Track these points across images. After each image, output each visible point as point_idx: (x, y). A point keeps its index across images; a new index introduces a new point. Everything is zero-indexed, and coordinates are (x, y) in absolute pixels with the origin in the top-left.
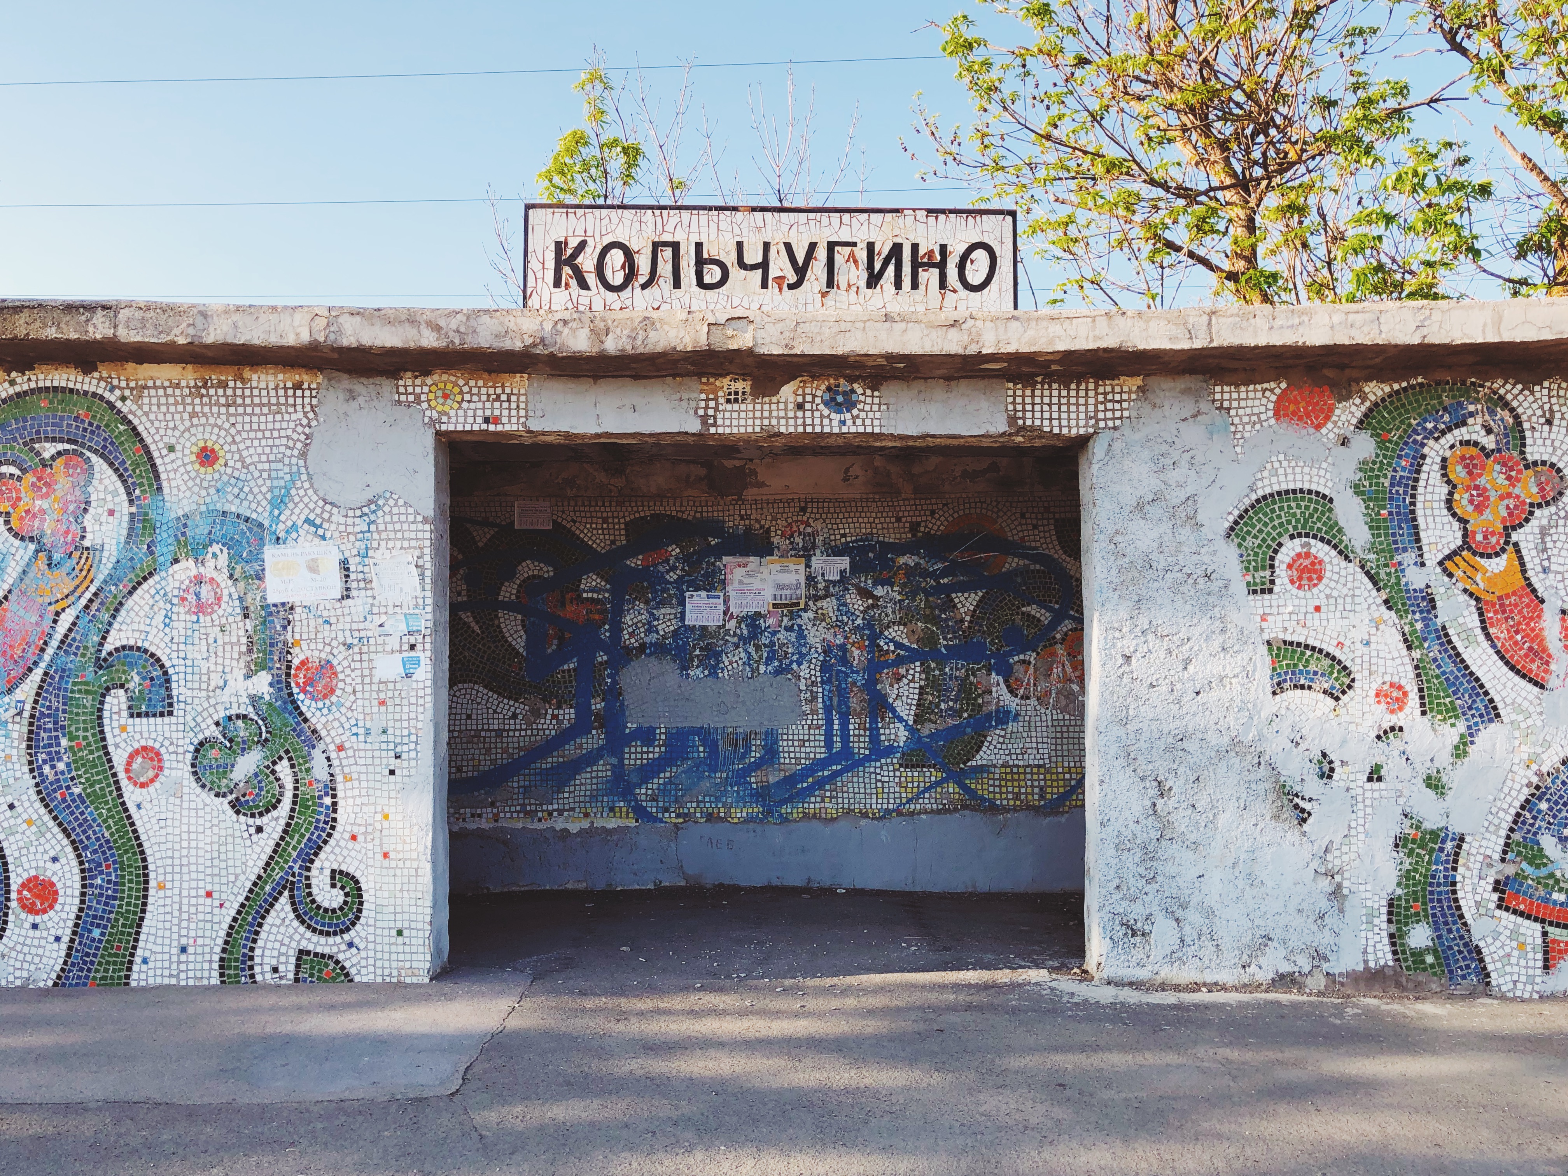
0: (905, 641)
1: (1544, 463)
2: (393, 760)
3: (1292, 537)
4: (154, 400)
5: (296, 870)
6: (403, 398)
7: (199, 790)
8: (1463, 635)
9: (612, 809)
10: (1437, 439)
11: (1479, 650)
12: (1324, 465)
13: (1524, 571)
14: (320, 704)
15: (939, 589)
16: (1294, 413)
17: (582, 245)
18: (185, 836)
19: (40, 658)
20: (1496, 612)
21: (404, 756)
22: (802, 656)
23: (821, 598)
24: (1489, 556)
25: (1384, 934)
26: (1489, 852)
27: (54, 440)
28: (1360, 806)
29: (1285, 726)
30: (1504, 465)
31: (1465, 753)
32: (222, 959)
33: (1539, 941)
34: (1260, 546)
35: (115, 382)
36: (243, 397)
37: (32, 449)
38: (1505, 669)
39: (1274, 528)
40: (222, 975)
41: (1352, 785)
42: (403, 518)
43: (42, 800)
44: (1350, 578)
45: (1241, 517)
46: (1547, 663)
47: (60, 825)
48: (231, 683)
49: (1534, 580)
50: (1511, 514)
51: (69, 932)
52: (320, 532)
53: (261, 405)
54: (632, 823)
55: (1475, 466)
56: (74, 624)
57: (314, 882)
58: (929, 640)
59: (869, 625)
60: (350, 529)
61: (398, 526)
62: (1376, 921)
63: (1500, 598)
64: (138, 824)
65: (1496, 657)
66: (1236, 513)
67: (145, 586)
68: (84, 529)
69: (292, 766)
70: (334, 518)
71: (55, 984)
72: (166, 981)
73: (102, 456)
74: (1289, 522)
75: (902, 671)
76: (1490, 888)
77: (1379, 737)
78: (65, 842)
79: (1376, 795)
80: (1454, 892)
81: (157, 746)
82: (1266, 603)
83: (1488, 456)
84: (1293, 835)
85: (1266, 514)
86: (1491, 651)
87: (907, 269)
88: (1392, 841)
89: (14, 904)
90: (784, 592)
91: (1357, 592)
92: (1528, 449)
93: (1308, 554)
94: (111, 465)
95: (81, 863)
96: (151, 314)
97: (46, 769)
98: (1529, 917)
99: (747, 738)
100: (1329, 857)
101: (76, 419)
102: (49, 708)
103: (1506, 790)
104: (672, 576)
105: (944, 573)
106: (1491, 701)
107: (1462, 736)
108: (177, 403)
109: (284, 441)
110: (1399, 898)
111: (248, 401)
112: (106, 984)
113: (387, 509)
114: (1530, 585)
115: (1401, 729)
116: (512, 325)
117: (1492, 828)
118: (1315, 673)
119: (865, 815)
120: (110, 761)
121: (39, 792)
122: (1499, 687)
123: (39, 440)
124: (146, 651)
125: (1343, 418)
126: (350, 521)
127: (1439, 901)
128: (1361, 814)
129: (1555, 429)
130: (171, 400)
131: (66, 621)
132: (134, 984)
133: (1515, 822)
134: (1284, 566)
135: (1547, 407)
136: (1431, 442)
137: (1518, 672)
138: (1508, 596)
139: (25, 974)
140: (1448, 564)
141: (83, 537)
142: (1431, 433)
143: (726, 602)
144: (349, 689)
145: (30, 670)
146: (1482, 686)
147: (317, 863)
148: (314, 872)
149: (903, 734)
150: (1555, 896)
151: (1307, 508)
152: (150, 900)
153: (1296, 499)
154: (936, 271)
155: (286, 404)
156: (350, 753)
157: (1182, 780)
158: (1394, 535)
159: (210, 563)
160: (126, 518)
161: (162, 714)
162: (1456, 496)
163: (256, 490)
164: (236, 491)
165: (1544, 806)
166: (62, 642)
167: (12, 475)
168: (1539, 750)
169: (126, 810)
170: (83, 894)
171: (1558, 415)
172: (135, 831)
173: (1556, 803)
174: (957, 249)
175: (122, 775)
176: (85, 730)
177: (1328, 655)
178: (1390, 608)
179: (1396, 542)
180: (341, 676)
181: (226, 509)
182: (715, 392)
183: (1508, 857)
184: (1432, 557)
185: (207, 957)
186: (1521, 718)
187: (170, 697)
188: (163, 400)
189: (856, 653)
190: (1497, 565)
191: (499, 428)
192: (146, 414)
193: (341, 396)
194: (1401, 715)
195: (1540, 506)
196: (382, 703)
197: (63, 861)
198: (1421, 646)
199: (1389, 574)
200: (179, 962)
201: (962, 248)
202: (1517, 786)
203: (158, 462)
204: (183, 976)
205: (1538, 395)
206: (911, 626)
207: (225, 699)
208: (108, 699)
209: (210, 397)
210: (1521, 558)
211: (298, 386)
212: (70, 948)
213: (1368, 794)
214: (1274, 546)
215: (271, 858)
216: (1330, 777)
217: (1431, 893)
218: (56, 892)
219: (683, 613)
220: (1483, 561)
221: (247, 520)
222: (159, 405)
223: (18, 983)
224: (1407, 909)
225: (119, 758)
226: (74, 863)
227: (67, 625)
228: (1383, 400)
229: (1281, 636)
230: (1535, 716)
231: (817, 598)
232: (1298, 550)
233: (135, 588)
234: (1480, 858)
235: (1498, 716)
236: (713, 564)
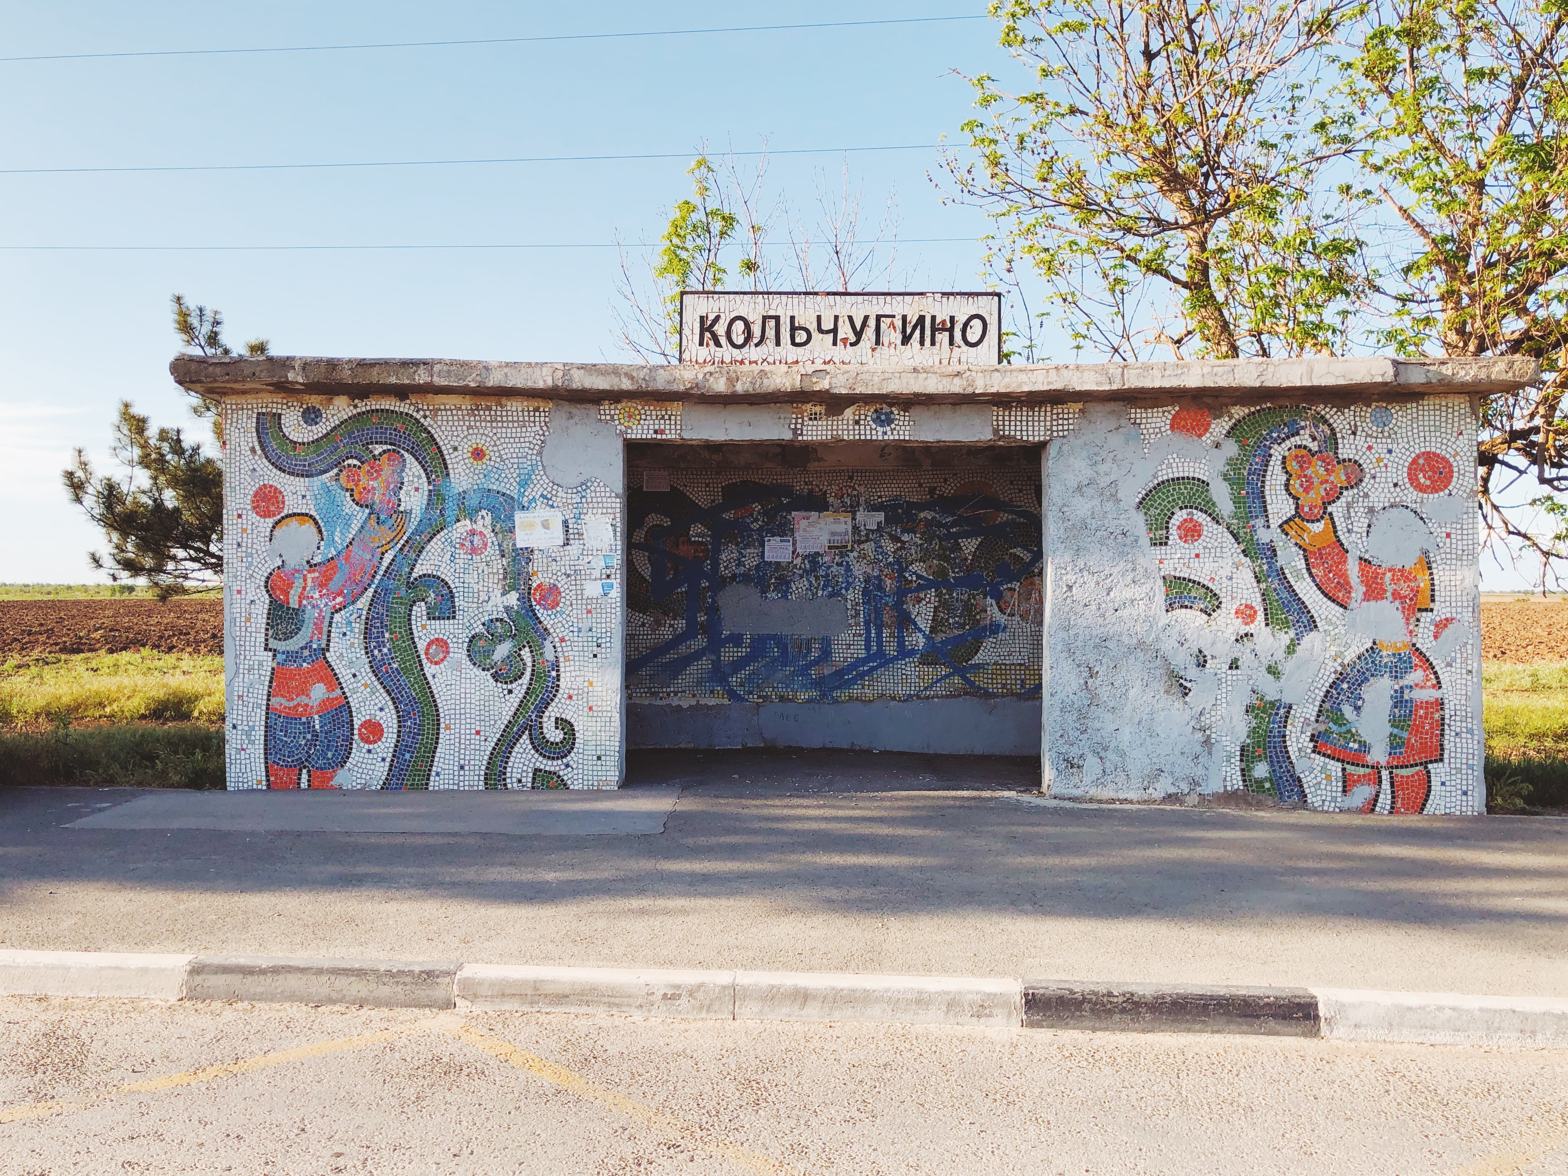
0: (924, 574)
1: (1350, 460)
2: (595, 648)
3: (1181, 508)
4: (445, 418)
5: (533, 717)
6: (603, 417)
7: (472, 666)
8: (1294, 574)
9: (712, 692)
10: (1279, 444)
11: (1305, 584)
12: (1204, 461)
13: (1335, 532)
14: (550, 612)
15: (950, 536)
16: (1184, 427)
17: (717, 318)
18: (463, 695)
19: (372, 582)
20: (1316, 559)
21: (603, 645)
22: (849, 584)
23: (863, 542)
24: (1313, 522)
25: (1238, 768)
26: (1308, 716)
27: (381, 443)
28: (1224, 685)
29: (1174, 633)
30: (1324, 461)
31: (1294, 651)
32: (486, 774)
33: (1340, 774)
34: (1159, 514)
35: (420, 406)
36: (501, 416)
37: (367, 449)
38: (1321, 596)
39: (1169, 502)
40: (486, 784)
41: (1219, 672)
42: (603, 494)
43: (374, 671)
44: (1220, 535)
45: (1147, 495)
46: (1349, 592)
47: (384, 687)
48: (493, 598)
49: (1342, 537)
50: (1327, 494)
51: (390, 755)
52: (550, 503)
53: (513, 421)
54: (726, 702)
55: (1304, 462)
56: (393, 560)
57: (545, 725)
58: (941, 573)
59: (898, 562)
60: (569, 501)
61: (599, 500)
62: (1233, 760)
63: (1319, 549)
64: (433, 687)
65: (1315, 588)
66: (1144, 492)
67: (438, 536)
68: (400, 500)
69: (532, 652)
70: (559, 494)
71: (382, 788)
72: (451, 787)
73: (411, 453)
74: (1179, 498)
75: (922, 595)
76: (1308, 739)
77: (1237, 640)
78: (388, 698)
79: (1235, 678)
80: (1285, 742)
81: (445, 638)
82: (1163, 552)
83: (1313, 455)
84: (1179, 704)
85: (1163, 493)
86: (1312, 584)
87: (928, 332)
88: (1244, 708)
89: (356, 737)
90: (836, 538)
91: (1224, 545)
92: (1340, 451)
93: (1191, 520)
94: (417, 459)
95: (398, 712)
96: (454, 368)
97: (376, 652)
98: (1333, 759)
99: (809, 642)
100: (1203, 718)
101: (395, 430)
102: (378, 613)
103: (1320, 675)
104: (755, 526)
105: (954, 524)
106: (1312, 617)
107: (1292, 640)
108: (459, 420)
109: (527, 445)
110: (1248, 745)
111: (505, 419)
112: (414, 788)
113: (593, 488)
114: (1339, 541)
115: (1252, 635)
116: (677, 375)
117: (1310, 700)
118: (1195, 598)
119: (893, 699)
120: (416, 647)
121: (371, 667)
122: (1317, 608)
123: (372, 443)
124: (439, 578)
125: (1217, 430)
126: (569, 496)
127: (1275, 747)
128: (1224, 690)
129: (1358, 438)
130: (456, 418)
131: (388, 557)
132: (431, 788)
133: (1326, 696)
134: (1175, 528)
135: (1353, 423)
136: (1276, 446)
137: (1330, 598)
138: (1324, 548)
139: (363, 781)
140: (1285, 526)
141: (399, 505)
142: (1276, 440)
143: (794, 544)
144: (568, 603)
145: (366, 589)
146: (1306, 607)
147: (547, 714)
148: (545, 719)
149: (922, 641)
150: (1351, 745)
151: (1192, 489)
152: (441, 736)
153: (1184, 484)
154: (947, 334)
155: (529, 421)
156: (569, 643)
157: (1105, 667)
158: (1250, 507)
159: (480, 522)
160: (426, 493)
161: (448, 618)
162: (1292, 482)
163: (509, 476)
164: (497, 476)
165: (1345, 686)
166: (386, 572)
167: (355, 466)
168: (1343, 650)
169: (426, 679)
170: (399, 732)
171: (1360, 429)
172: (431, 692)
173: (1353, 684)
174: (961, 319)
175: (423, 657)
176: (400, 628)
177: (1204, 586)
178: (1246, 556)
179: (1251, 512)
180: (563, 595)
181: (490, 487)
182: (802, 414)
183: (1320, 719)
184: (1275, 522)
185: (477, 773)
186: (1331, 628)
187: (454, 607)
188: (450, 418)
189: (888, 582)
190: (1317, 527)
191: (664, 437)
192: (440, 427)
193: (564, 417)
194: (1252, 626)
195: (1347, 489)
196: (589, 612)
197: (387, 710)
198: (1266, 581)
199: (1246, 533)
200: (459, 776)
201: (964, 319)
202: (1328, 673)
203: (447, 457)
204: (461, 784)
205: (1347, 415)
206: (929, 563)
207: (489, 608)
208: (414, 608)
209: (480, 416)
210: (1333, 523)
211: (536, 410)
212: (391, 765)
213: (1229, 678)
214: (1169, 514)
215: (518, 710)
216: (1204, 666)
217: (1269, 742)
218: (382, 730)
219: (763, 552)
220: (1309, 525)
221: (504, 494)
222: (448, 421)
223: (359, 787)
224: (1253, 753)
225: (421, 646)
226: (393, 712)
227: (389, 561)
228: (1244, 418)
229: (1173, 573)
230: (1340, 627)
231: (860, 542)
232: (1185, 517)
233: (432, 538)
234: (1302, 720)
235: (1316, 627)
236: (785, 517)
